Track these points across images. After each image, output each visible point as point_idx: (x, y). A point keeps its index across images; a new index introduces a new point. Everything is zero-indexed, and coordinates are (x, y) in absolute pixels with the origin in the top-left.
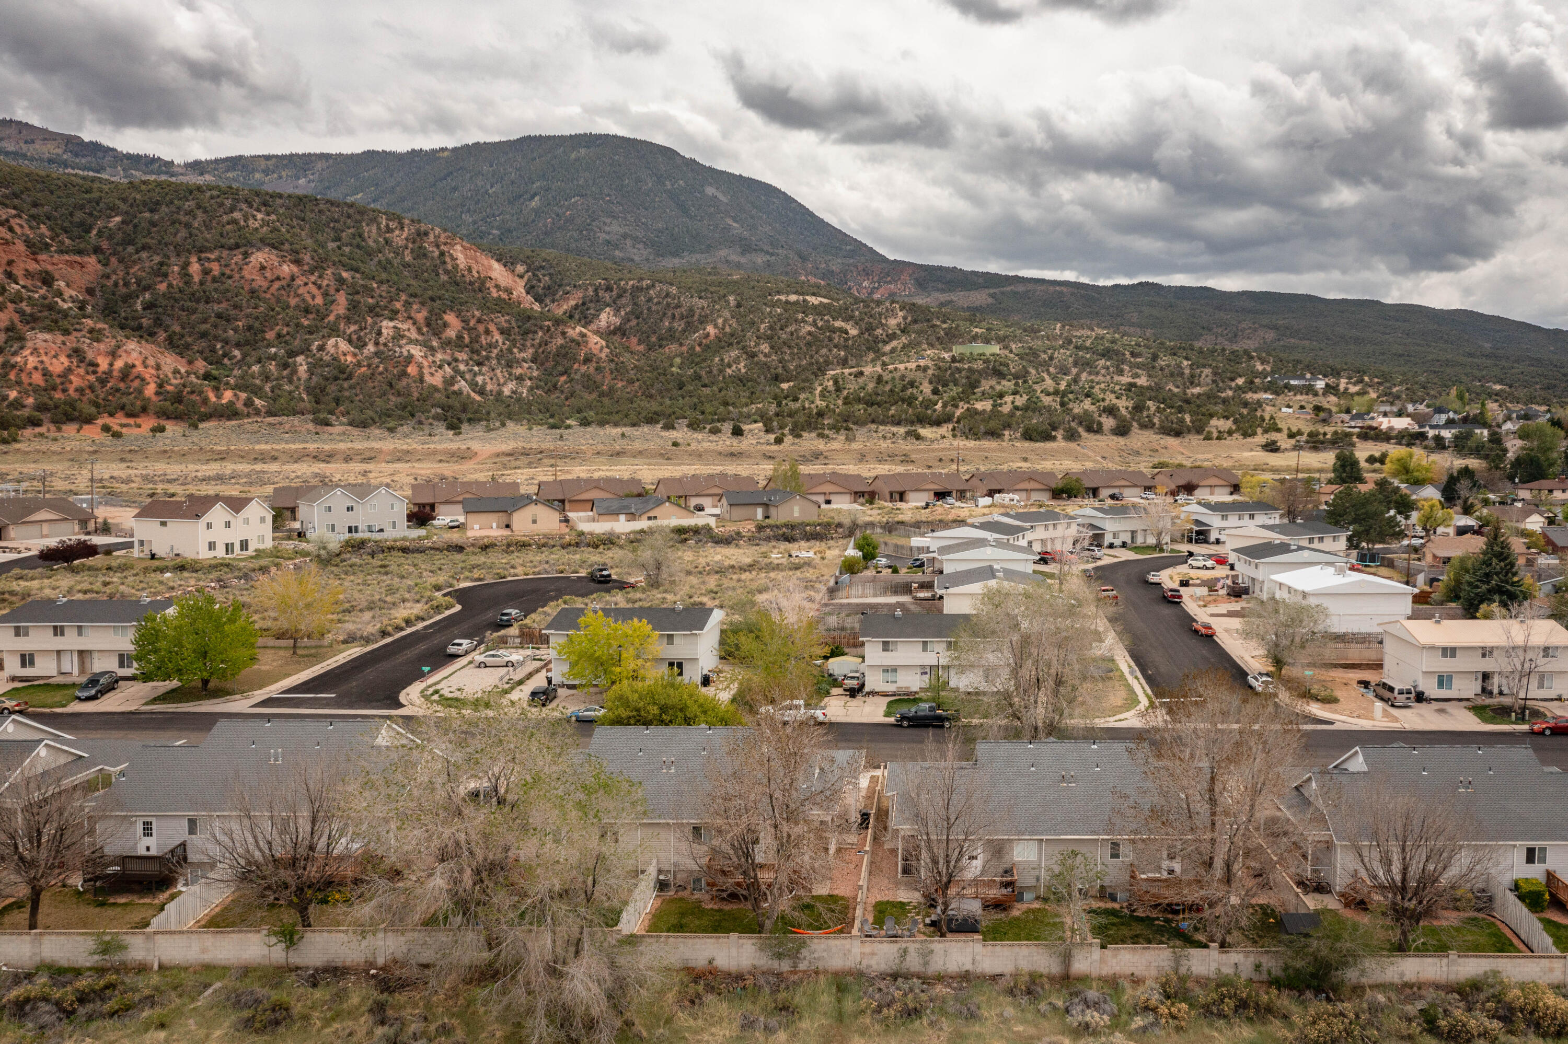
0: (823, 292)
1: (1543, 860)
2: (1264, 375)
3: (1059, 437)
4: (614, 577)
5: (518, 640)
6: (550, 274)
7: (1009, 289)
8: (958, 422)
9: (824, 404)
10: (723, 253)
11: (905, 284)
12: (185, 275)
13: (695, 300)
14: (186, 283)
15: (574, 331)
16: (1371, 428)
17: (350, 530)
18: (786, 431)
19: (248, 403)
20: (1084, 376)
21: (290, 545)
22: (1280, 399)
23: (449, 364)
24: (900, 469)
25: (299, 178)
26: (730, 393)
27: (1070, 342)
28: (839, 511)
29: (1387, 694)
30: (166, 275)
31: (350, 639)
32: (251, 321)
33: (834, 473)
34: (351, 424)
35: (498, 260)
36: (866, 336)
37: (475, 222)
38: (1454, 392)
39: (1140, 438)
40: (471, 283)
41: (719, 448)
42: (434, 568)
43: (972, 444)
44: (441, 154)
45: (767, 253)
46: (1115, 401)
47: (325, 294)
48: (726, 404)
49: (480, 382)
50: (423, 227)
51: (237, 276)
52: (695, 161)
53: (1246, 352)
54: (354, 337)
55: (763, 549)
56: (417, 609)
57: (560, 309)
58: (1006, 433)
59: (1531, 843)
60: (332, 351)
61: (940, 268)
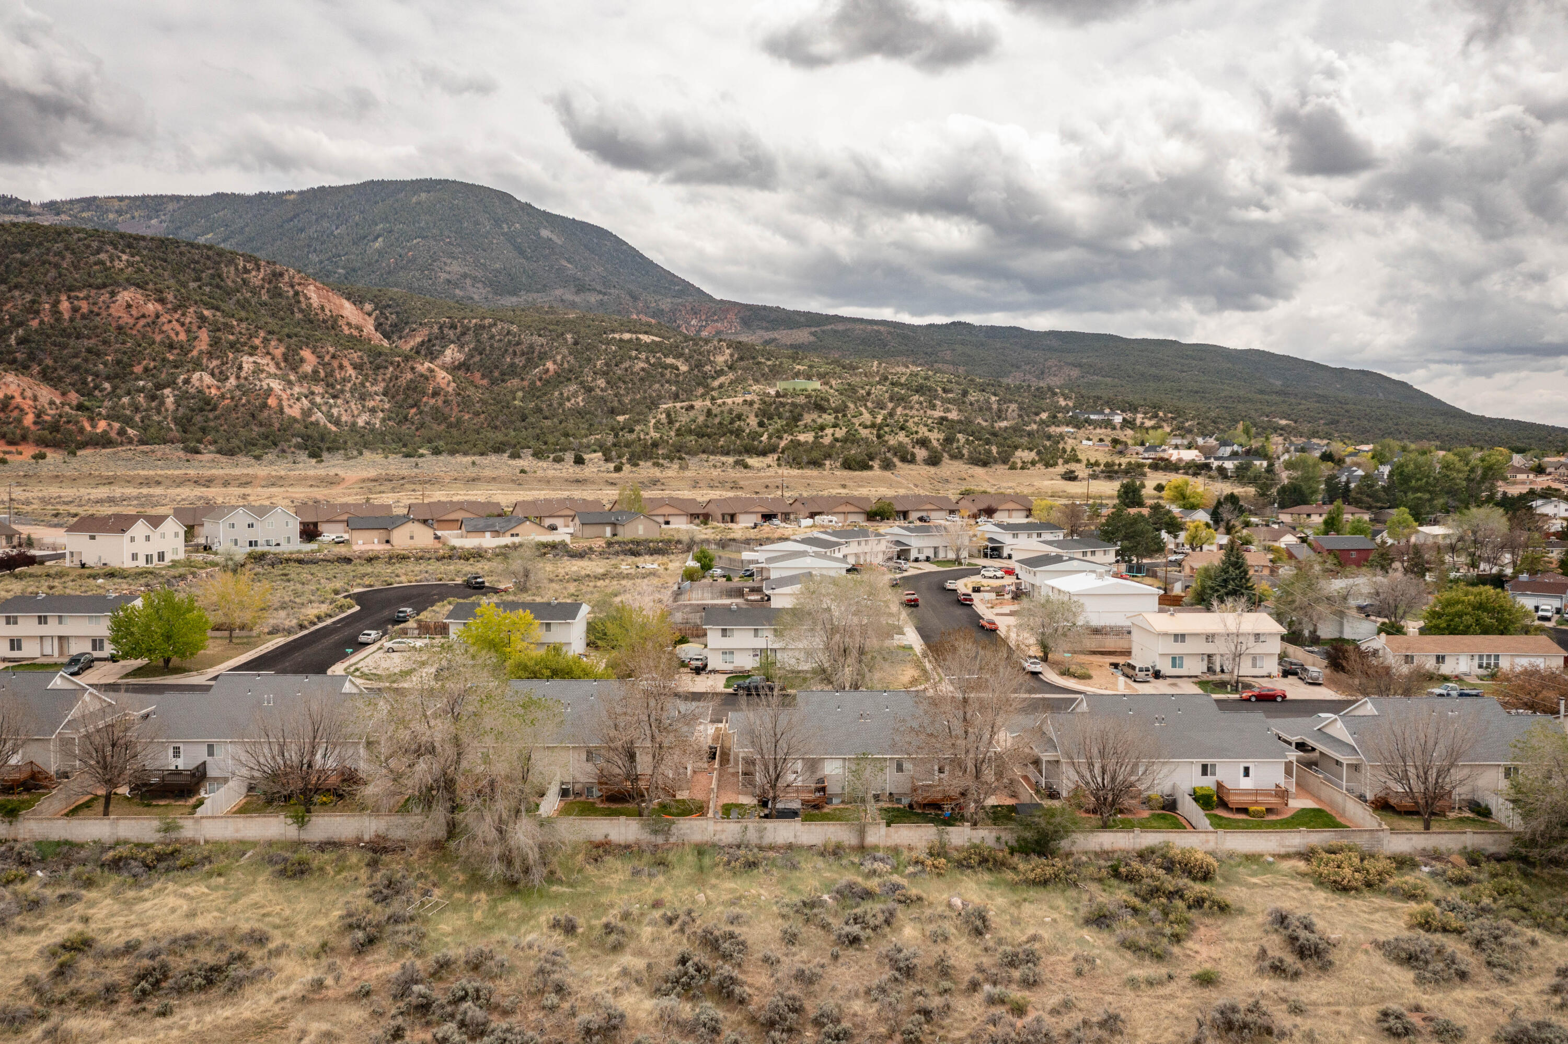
0: (655, 331)
1: (1214, 774)
2: (1066, 409)
3: (876, 466)
4: (487, 584)
5: (416, 632)
6: (397, 313)
7: (829, 327)
8: (783, 452)
9: (658, 435)
10: (558, 292)
11: (731, 323)
12: (55, 311)
13: (535, 337)
14: (57, 320)
15: (423, 367)
16: (1162, 459)
17: (251, 544)
18: (624, 460)
19: (122, 432)
20: (899, 410)
21: (199, 557)
22: (1081, 433)
23: (306, 397)
24: (731, 494)
25: (151, 219)
26: (570, 425)
27: (886, 379)
28: (678, 530)
29: (1131, 672)
30: (37, 312)
31: (274, 631)
32: (120, 356)
33: (671, 498)
34: (219, 452)
35: (348, 299)
36: (696, 372)
37: (321, 262)
38: (1240, 426)
39: (950, 468)
40: (324, 321)
41: (564, 475)
42: (329, 576)
43: (795, 472)
44: (288, 197)
45: (600, 292)
46: (927, 434)
47: (188, 331)
48: (566, 435)
49: (336, 414)
50: (278, 268)
51: (104, 314)
52: (530, 205)
53: (1050, 389)
54: (217, 371)
55: (613, 562)
56: (324, 608)
57: (408, 345)
58: (827, 462)
59: (1205, 761)
60: (197, 384)
61: (765, 308)
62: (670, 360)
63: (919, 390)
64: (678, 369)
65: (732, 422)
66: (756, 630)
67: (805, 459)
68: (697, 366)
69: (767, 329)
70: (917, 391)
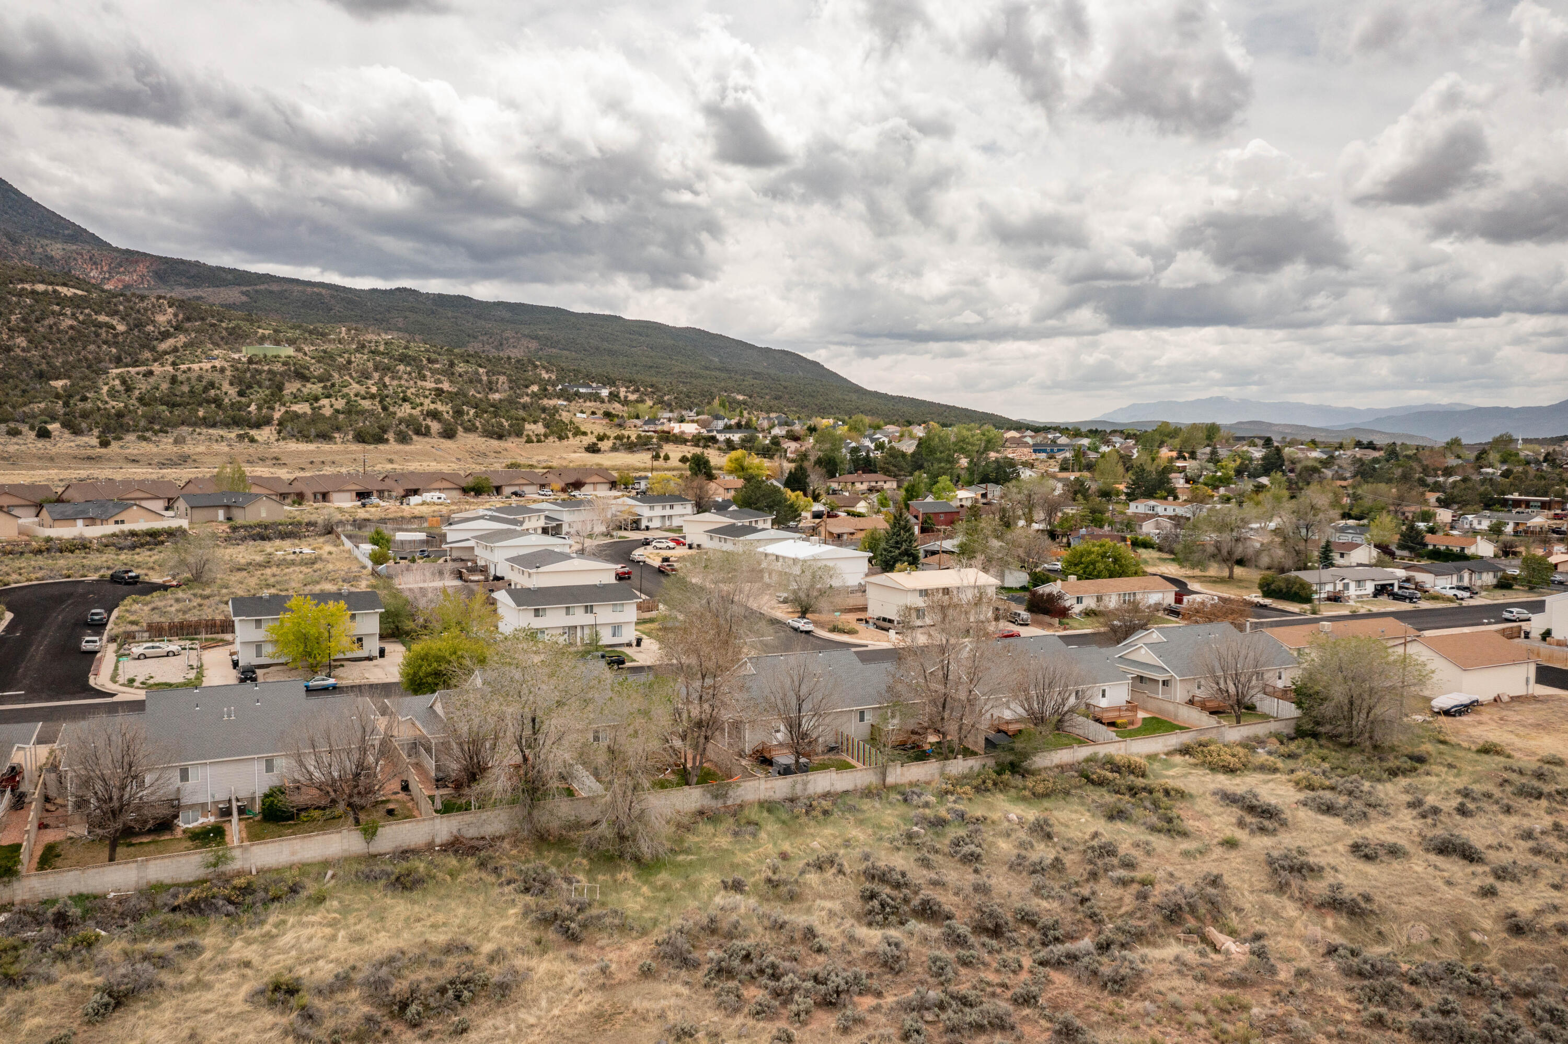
0: (72, 283)
2: (552, 382)
3: (392, 440)
7: (262, 287)
8: (281, 425)
9: (119, 404)
16: (665, 432)
20: (390, 381)
22: (574, 406)
36: (136, 332)
39: (467, 441)
46: (432, 406)
53: (531, 361)
58: (337, 435)
61: (181, 261)
62: (102, 318)
63: (403, 359)
64: (114, 329)
65: (206, 389)
66: (568, 608)
67: (313, 432)
68: (136, 326)
69: (188, 286)
70: (401, 361)
